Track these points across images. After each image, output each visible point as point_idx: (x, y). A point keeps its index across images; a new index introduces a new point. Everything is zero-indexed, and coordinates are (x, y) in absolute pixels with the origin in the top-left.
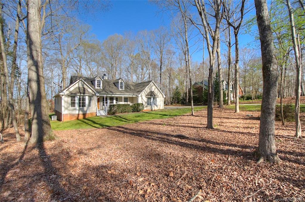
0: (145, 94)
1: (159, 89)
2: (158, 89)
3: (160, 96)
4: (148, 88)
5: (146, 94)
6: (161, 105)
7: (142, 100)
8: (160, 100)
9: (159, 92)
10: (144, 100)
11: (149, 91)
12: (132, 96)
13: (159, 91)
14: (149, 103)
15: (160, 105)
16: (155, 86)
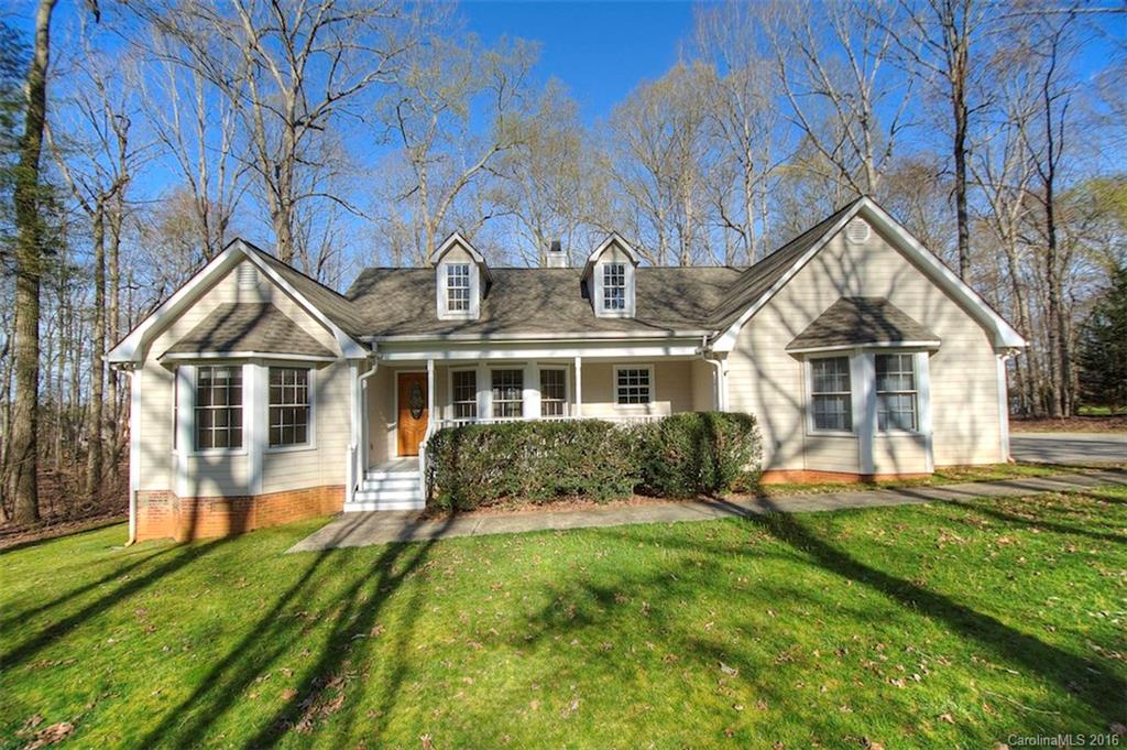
0: (789, 329)
1: (951, 277)
2: (935, 279)
3: (959, 342)
4: (824, 281)
5: (800, 326)
6: (974, 437)
7: (759, 391)
8: (971, 383)
9: (951, 307)
10: (774, 386)
11: (830, 299)
12: (658, 352)
13: (950, 293)
14: (827, 412)
15: (965, 429)
16: (895, 254)
